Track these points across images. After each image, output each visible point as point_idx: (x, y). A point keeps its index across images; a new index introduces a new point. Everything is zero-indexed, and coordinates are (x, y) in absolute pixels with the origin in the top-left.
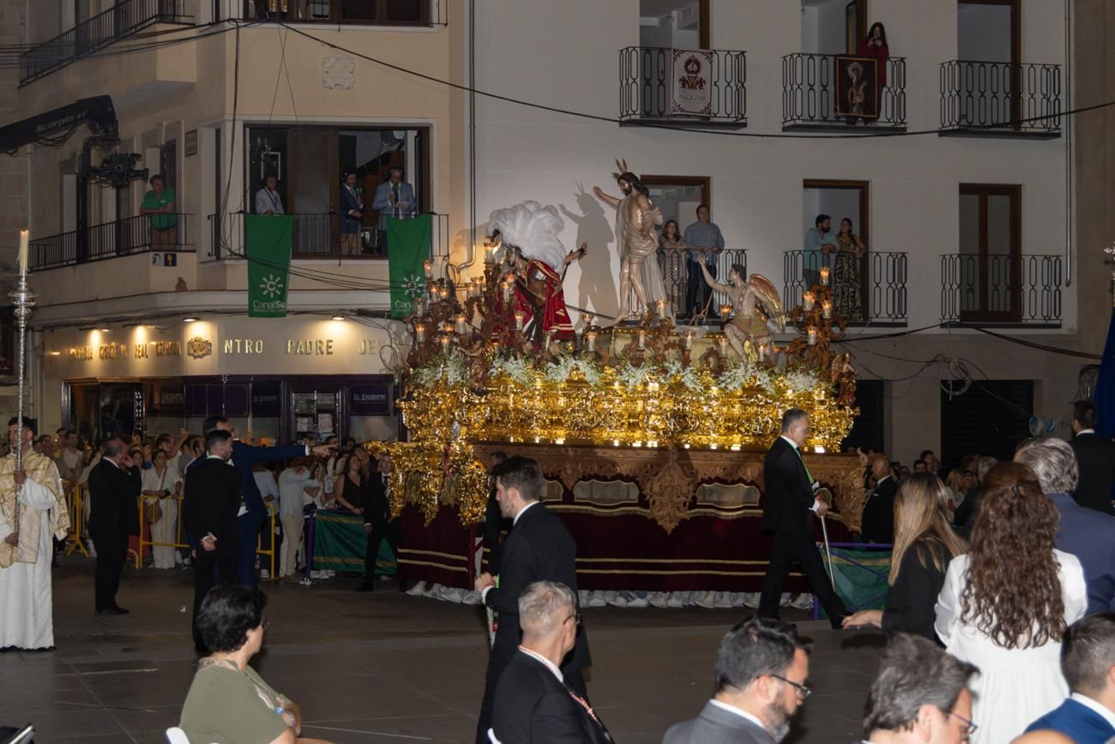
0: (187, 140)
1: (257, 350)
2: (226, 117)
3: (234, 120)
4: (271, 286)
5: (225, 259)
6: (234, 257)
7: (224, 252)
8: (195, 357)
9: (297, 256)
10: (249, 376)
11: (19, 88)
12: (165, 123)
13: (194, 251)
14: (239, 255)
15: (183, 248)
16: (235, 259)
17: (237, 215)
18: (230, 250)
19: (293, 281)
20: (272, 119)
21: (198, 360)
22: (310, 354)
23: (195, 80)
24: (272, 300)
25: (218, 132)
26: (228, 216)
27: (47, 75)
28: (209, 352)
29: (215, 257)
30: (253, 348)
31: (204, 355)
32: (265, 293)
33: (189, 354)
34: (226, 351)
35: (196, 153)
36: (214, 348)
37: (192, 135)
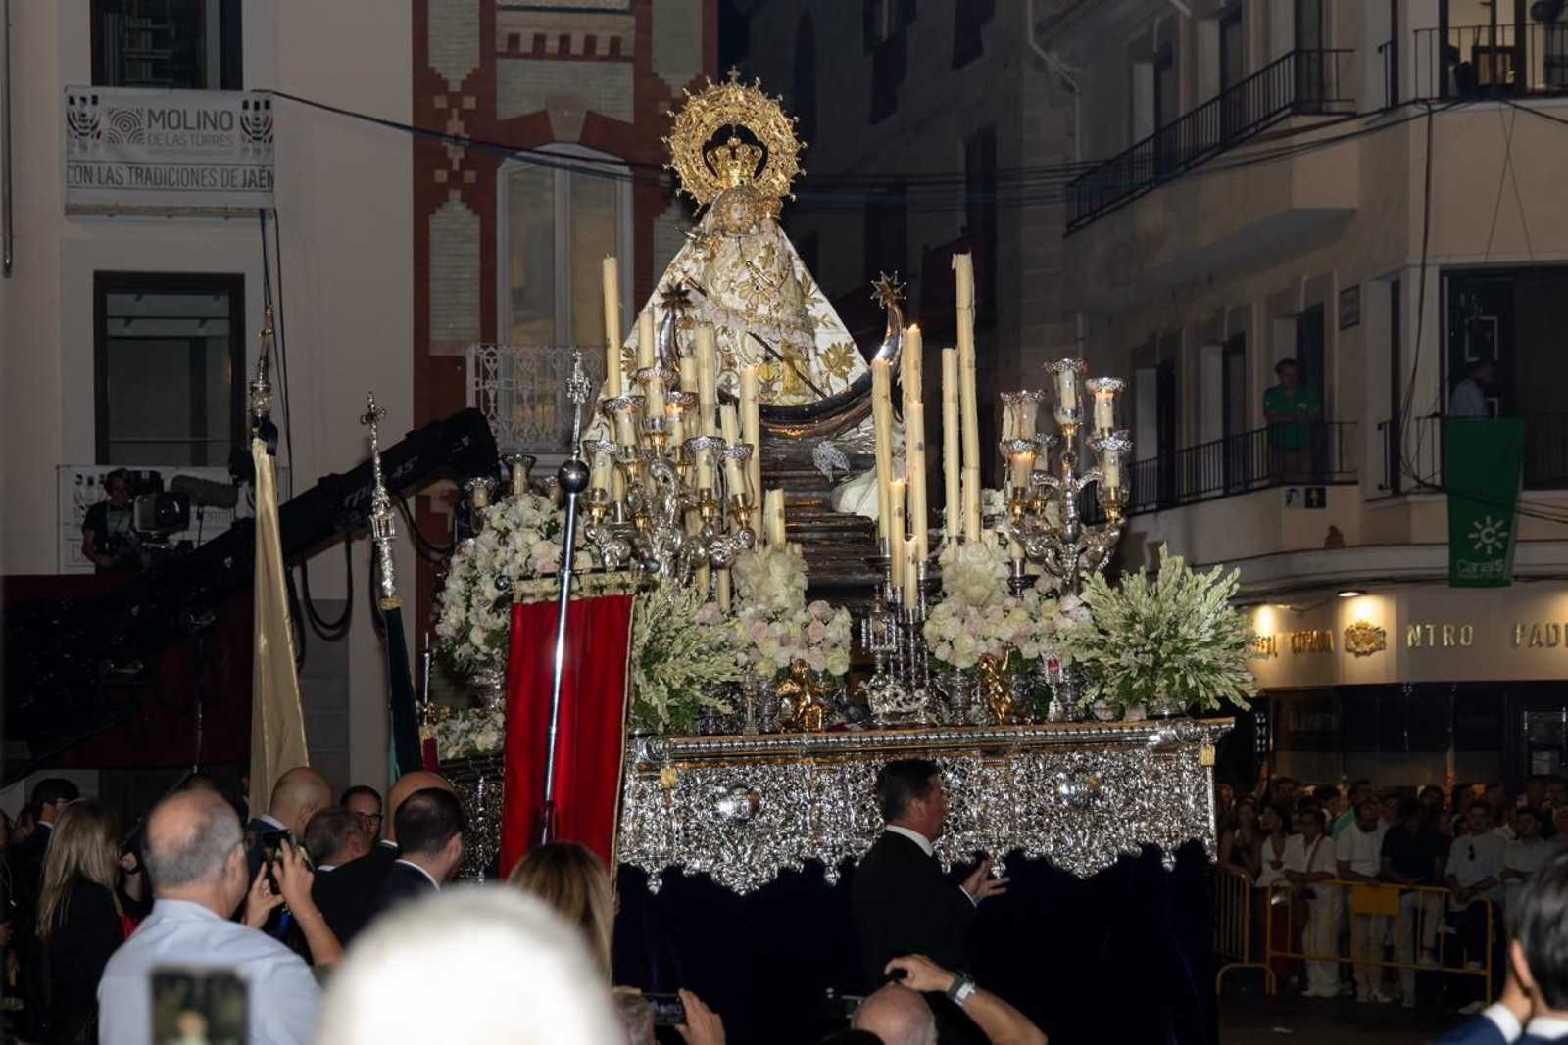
0: (1343, 302)
1: (1463, 641)
2: (1410, 261)
3: (1424, 267)
4: (1489, 535)
5: (1408, 493)
6: (1423, 489)
7: (1407, 483)
8: (1358, 655)
9: (1532, 484)
10: (1449, 684)
11: (1065, 236)
12: (1305, 278)
13: (1355, 483)
14: (1432, 486)
15: (1337, 478)
16: (1426, 493)
17: (1429, 421)
18: (1417, 478)
19: (1526, 527)
20: (1489, 260)
21: (1363, 659)
22: (1554, 645)
23: (1356, 206)
24: (1488, 559)
25: (1396, 288)
26: (1413, 424)
27: (1108, 212)
28: (1381, 647)
29: (1389, 492)
30: (1457, 638)
31: (1372, 651)
32: (1478, 546)
33: (1348, 650)
34: (1410, 643)
35: (1357, 323)
36: (1391, 639)
37: (1352, 295)
